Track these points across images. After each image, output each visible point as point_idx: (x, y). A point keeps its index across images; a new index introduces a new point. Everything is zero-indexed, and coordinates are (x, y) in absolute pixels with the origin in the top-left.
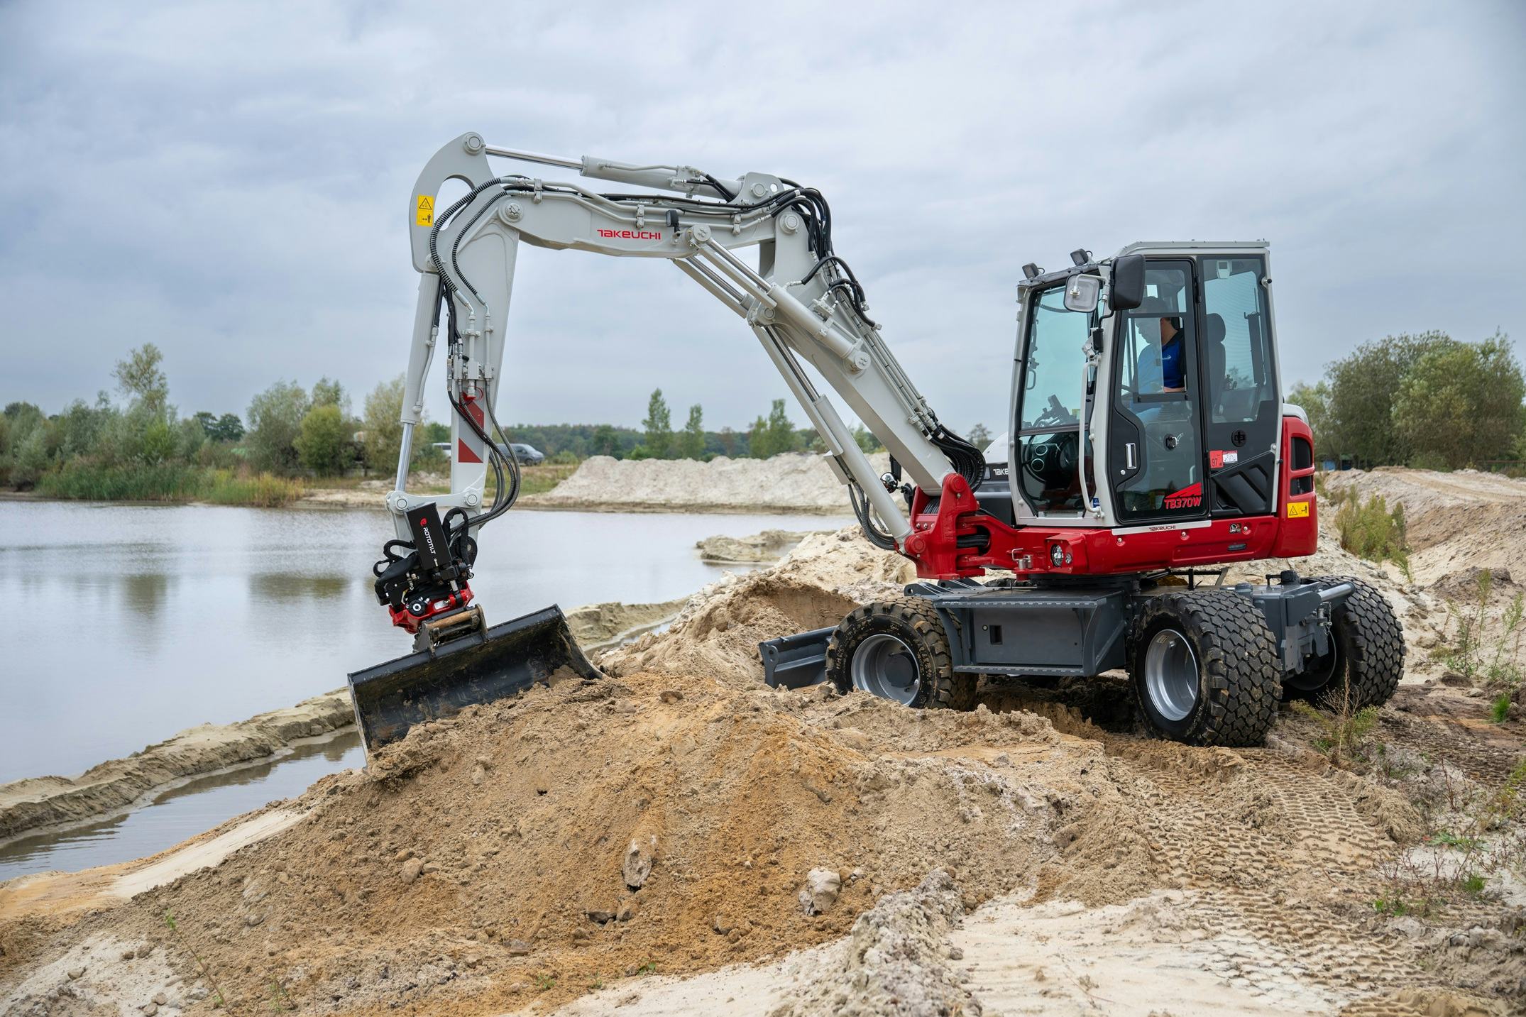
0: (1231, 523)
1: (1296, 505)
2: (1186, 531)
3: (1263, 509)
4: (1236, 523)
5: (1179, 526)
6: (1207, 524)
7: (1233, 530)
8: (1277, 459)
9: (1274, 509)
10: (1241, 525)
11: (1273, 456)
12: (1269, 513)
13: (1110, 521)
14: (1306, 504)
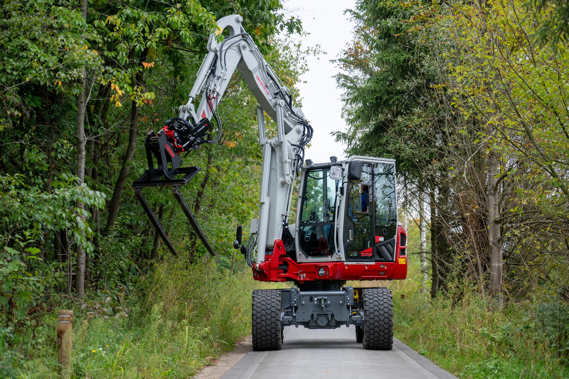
0: (381, 264)
1: (401, 259)
2: (367, 265)
3: (391, 259)
4: (383, 264)
5: (365, 263)
6: (374, 263)
7: (381, 267)
8: (396, 242)
9: (394, 260)
10: (384, 265)
11: (394, 240)
12: (392, 261)
13: (344, 259)
14: (405, 259)
